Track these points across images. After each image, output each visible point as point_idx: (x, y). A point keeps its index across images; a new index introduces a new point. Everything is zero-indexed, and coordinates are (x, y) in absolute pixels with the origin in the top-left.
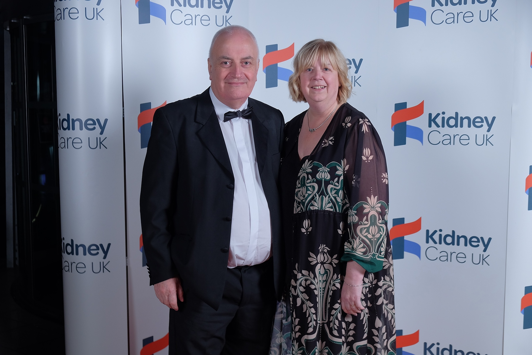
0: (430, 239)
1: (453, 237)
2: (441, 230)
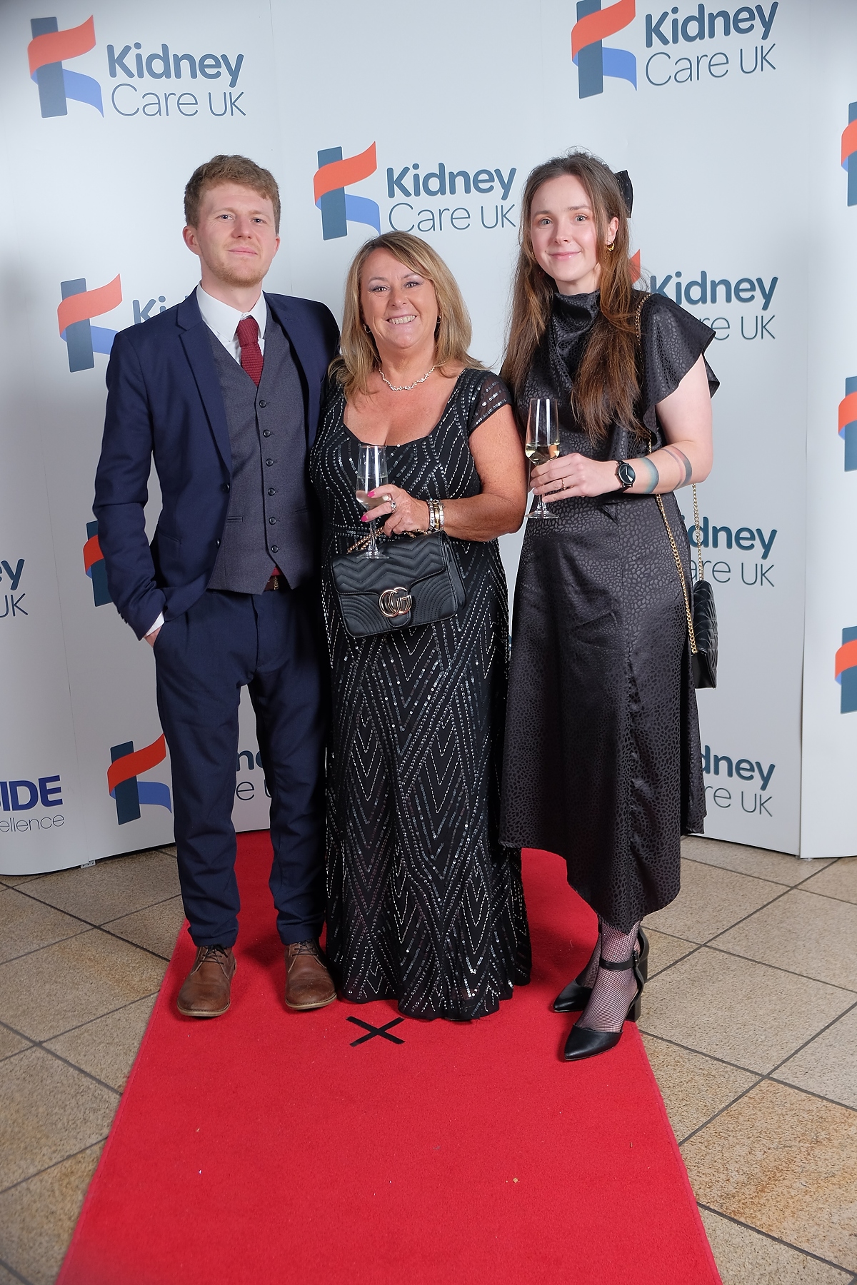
1: (705, 529)
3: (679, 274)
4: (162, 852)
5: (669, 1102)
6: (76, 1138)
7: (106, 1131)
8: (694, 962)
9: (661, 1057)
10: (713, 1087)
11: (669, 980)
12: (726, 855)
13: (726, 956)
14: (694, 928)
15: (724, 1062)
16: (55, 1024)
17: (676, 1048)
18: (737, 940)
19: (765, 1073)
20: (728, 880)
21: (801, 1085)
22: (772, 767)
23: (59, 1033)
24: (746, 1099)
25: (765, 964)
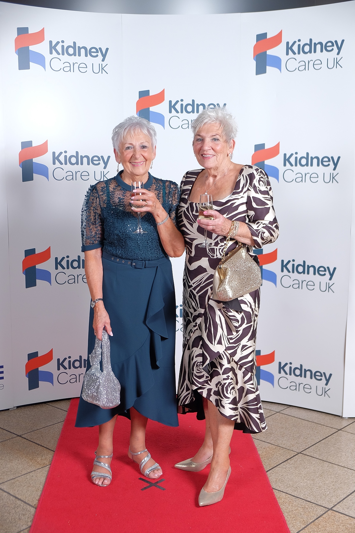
0: (284, 268)
1: (304, 266)
2: (293, 261)
3: (296, 153)
4: (47, 404)
5: (287, 519)
6: (16, 526)
7: (30, 524)
8: (296, 460)
9: (283, 499)
10: (307, 513)
11: (285, 467)
12: (309, 415)
13: (310, 458)
14: (295, 446)
15: (311, 502)
16: (2, 477)
17: (289, 496)
18: (315, 451)
19: (330, 508)
20: (310, 426)
21: (346, 513)
22: (331, 375)
23: (5, 481)
24: (322, 518)
25: (328, 462)
